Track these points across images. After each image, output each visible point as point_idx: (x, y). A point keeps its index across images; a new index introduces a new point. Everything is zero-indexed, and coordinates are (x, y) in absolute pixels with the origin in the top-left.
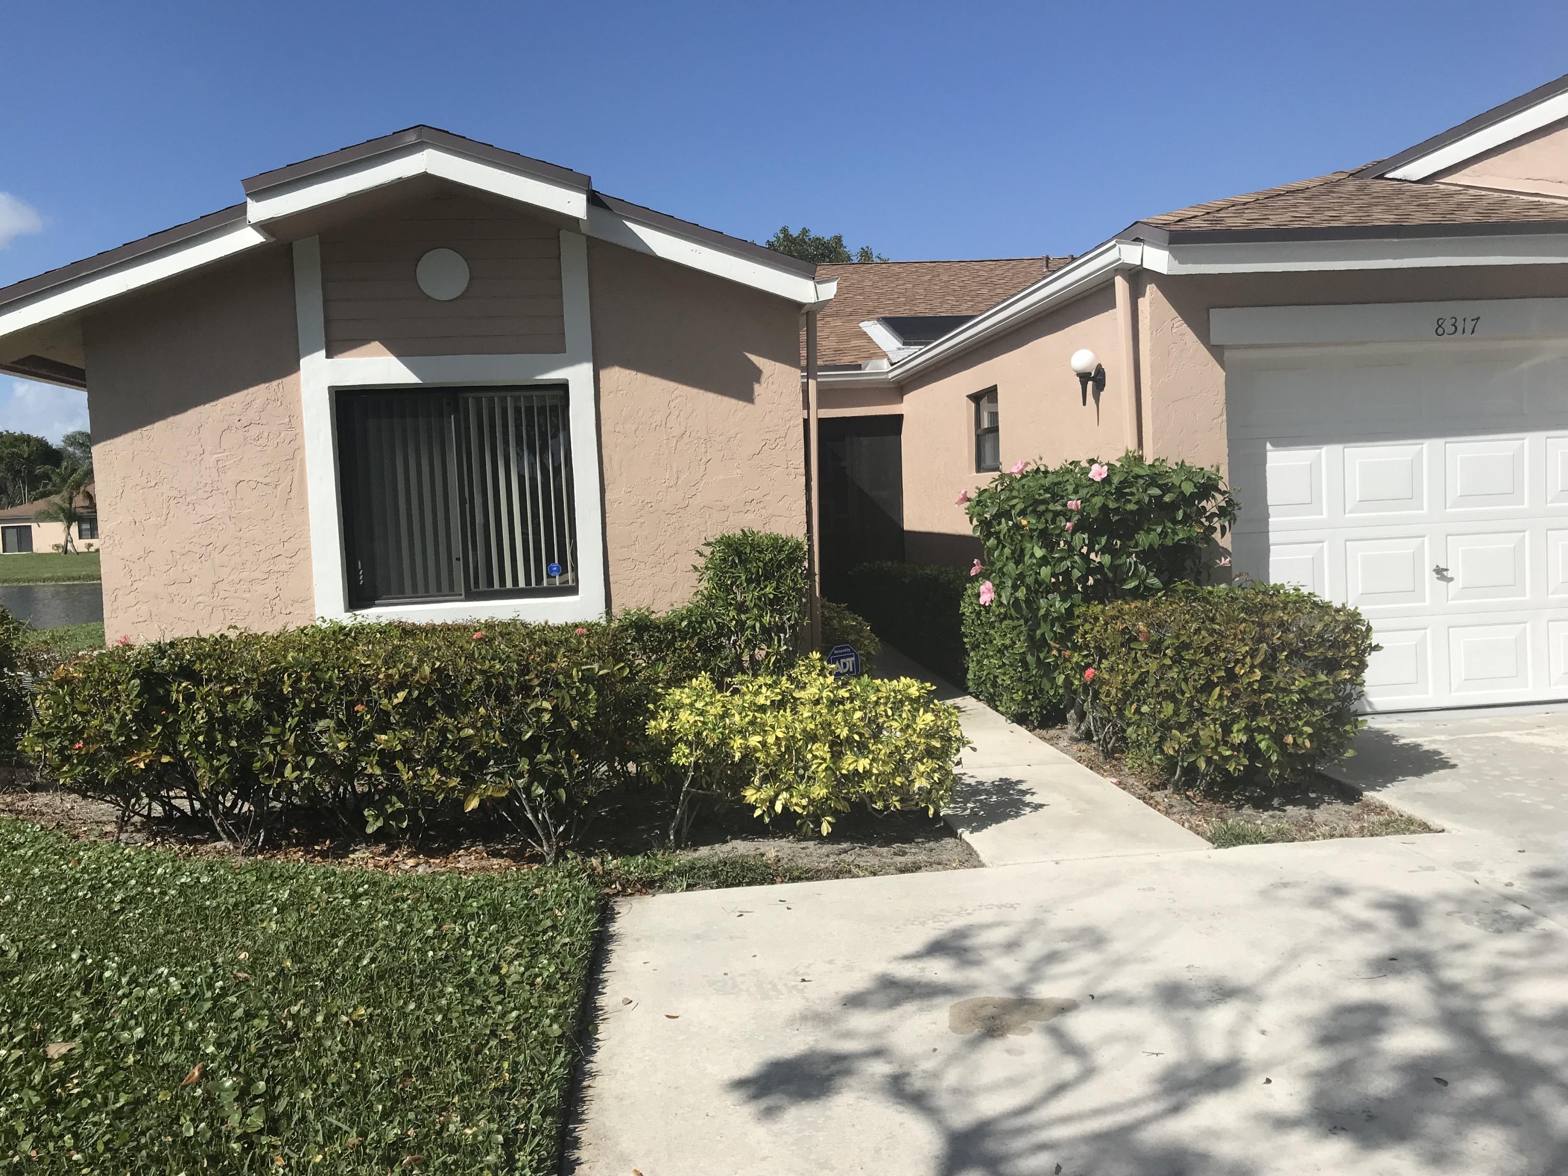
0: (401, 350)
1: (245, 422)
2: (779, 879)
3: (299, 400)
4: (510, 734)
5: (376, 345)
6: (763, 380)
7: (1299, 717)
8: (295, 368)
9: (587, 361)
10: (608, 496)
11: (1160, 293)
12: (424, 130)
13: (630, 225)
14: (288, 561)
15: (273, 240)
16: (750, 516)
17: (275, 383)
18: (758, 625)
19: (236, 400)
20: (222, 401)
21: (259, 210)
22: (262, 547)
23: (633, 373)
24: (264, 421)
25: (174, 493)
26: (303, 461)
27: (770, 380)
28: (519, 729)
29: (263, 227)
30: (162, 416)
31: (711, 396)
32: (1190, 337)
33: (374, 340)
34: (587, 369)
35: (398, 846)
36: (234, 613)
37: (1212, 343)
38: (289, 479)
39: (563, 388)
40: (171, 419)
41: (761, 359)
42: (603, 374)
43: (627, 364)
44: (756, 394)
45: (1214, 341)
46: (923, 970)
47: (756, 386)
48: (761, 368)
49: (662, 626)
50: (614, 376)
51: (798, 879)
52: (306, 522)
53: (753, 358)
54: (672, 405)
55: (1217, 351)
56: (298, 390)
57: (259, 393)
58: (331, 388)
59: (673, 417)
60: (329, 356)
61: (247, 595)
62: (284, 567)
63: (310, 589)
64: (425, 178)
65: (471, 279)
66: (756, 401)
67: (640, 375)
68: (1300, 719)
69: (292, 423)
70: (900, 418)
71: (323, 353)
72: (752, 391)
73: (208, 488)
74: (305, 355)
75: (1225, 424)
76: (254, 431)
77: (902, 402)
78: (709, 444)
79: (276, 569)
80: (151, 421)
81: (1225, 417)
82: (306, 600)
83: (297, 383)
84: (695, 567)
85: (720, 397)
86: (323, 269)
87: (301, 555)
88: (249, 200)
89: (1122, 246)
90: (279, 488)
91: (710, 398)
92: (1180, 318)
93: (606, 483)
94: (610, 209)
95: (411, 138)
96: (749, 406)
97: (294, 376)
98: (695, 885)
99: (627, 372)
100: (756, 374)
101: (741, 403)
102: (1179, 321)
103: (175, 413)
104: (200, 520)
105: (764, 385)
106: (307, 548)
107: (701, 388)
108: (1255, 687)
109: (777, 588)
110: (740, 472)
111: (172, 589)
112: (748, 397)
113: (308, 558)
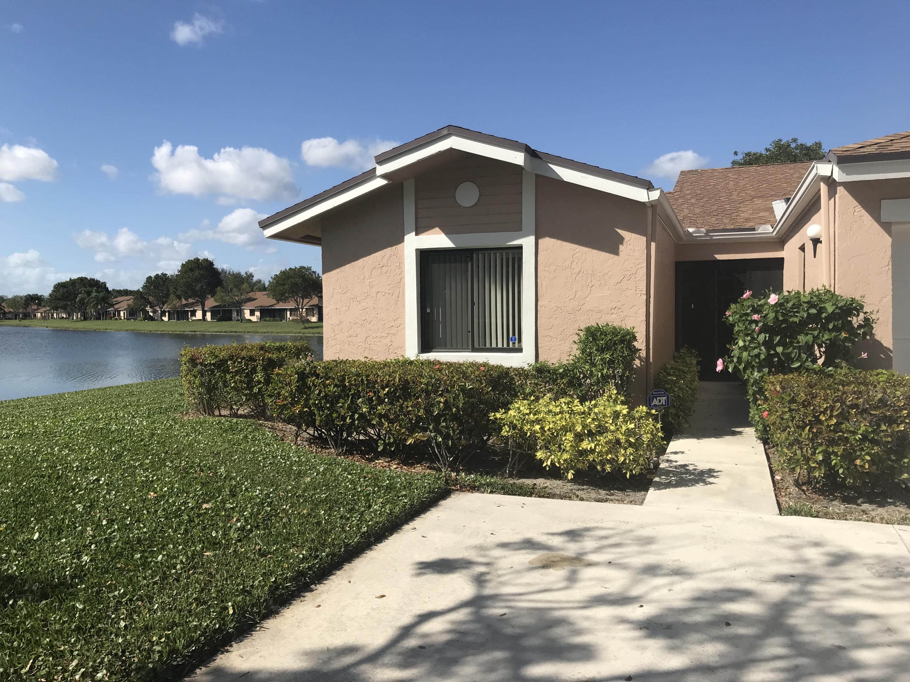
0: (447, 232)
1: (381, 265)
2: (534, 496)
3: (404, 255)
4: (428, 411)
5: (437, 229)
6: (624, 243)
7: (862, 450)
8: (401, 240)
9: (532, 235)
10: (539, 303)
11: (846, 192)
12: (451, 127)
13: (551, 166)
14: (396, 329)
15: (391, 182)
16: (614, 316)
17: (394, 247)
18: (600, 374)
19: (378, 255)
20: (373, 255)
21: (382, 170)
22: (386, 322)
23: (555, 240)
24: (389, 265)
25: (352, 296)
26: (404, 283)
27: (629, 243)
28: (433, 410)
29: (384, 176)
30: (349, 262)
31: (595, 252)
32: (867, 218)
33: (436, 227)
34: (531, 239)
35: (394, 459)
36: (373, 352)
37: (882, 221)
38: (398, 291)
39: (520, 248)
40: (352, 263)
41: (624, 232)
42: (540, 241)
43: (552, 236)
44: (620, 250)
45: (884, 219)
46: (549, 539)
47: (621, 246)
48: (624, 236)
49: (551, 371)
50: (546, 242)
51: (543, 497)
52: (404, 312)
53: (619, 231)
54: (575, 256)
55: (887, 227)
56: (403, 251)
57: (388, 251)
58: (417, 250)
59: (574, 263)
60: (416, 235)
61: (379, 344)
62: (394, 332)
63: (404, 342)
64: (451, 151)
65: (480, 196)
66: (621, 254)
67: (559, 241)
68: (864, 451)
69: (401, 265)
70: (782, 259)
71: (414, 233)
72: (618, 249)
73: (366, 295)
74: (407, 234)
75: (890, 271)
76: (385, 269)
77: (783, 250)
78: (593, 278)
79: (391, 332)
80: (344, 264)
81: (890, 266)
82: (402, 347)
83: (404, 246)
84: (575, 342)
85: (600, 252)
86: (415, 194)
87: (401, 326)
88: (377, 166)
89: (818, 165)
90: (394, 295)
91: (595, 253)
92: (860, 206)
93: (539, 296)
94: (542, 159)
95: (445, 132)
96: (616, 257)
97: (402, 244)
98: (495, 492)
99: (552, 240)
100: (621, 240)
101: (611, 255)
102: (859, 208)
103: (354, 261)
104: (362, 309)
105: (625, 245)
106: (404, 323)
107: (590, 247)
108: (832, 428)
109: (613, 355)
110: (609, 292)
111: (350, 339)
112: (615, 251)
113: (404, 328)
